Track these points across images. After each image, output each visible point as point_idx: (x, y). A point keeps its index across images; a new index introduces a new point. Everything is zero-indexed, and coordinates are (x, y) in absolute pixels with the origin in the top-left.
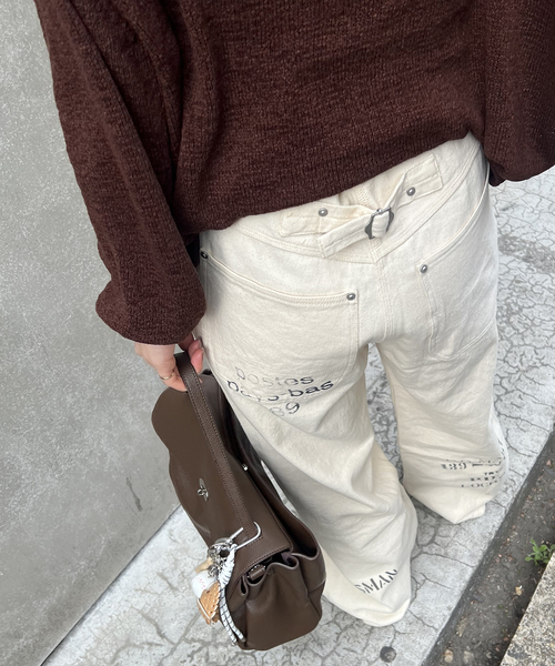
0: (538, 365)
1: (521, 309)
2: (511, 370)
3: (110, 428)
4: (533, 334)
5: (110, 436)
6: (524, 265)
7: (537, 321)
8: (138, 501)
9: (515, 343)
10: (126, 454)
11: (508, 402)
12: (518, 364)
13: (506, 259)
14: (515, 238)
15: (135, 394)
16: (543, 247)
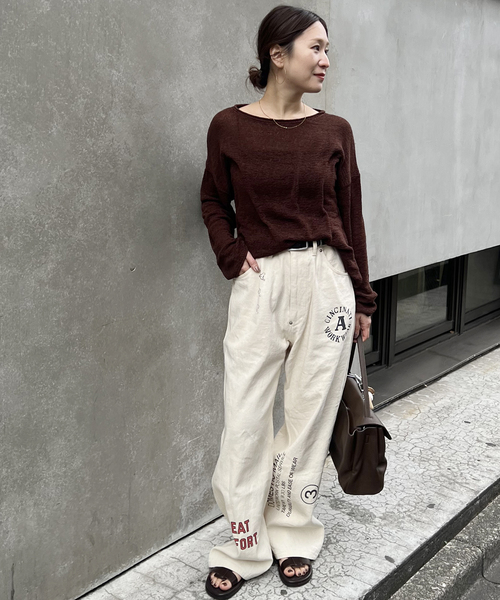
0: (343, 574)
1: (337, 541)
2: (321, 575)
3: (17, 511)
4: (344, 557)
5: (15, 519)
6: (347, 517)
7: (348, 550)
8: (13, 592)
9: (328, 560)
10: (19, 541)
11: (313, 593)
12: (327, 572)
13: (334, 512)
14: (344, 501)
15: (39, 495)
16: (364, 509)
